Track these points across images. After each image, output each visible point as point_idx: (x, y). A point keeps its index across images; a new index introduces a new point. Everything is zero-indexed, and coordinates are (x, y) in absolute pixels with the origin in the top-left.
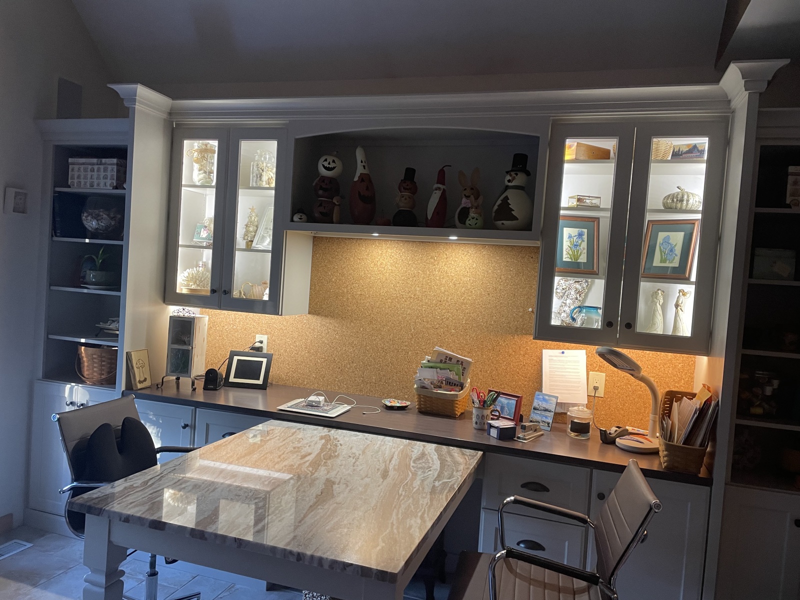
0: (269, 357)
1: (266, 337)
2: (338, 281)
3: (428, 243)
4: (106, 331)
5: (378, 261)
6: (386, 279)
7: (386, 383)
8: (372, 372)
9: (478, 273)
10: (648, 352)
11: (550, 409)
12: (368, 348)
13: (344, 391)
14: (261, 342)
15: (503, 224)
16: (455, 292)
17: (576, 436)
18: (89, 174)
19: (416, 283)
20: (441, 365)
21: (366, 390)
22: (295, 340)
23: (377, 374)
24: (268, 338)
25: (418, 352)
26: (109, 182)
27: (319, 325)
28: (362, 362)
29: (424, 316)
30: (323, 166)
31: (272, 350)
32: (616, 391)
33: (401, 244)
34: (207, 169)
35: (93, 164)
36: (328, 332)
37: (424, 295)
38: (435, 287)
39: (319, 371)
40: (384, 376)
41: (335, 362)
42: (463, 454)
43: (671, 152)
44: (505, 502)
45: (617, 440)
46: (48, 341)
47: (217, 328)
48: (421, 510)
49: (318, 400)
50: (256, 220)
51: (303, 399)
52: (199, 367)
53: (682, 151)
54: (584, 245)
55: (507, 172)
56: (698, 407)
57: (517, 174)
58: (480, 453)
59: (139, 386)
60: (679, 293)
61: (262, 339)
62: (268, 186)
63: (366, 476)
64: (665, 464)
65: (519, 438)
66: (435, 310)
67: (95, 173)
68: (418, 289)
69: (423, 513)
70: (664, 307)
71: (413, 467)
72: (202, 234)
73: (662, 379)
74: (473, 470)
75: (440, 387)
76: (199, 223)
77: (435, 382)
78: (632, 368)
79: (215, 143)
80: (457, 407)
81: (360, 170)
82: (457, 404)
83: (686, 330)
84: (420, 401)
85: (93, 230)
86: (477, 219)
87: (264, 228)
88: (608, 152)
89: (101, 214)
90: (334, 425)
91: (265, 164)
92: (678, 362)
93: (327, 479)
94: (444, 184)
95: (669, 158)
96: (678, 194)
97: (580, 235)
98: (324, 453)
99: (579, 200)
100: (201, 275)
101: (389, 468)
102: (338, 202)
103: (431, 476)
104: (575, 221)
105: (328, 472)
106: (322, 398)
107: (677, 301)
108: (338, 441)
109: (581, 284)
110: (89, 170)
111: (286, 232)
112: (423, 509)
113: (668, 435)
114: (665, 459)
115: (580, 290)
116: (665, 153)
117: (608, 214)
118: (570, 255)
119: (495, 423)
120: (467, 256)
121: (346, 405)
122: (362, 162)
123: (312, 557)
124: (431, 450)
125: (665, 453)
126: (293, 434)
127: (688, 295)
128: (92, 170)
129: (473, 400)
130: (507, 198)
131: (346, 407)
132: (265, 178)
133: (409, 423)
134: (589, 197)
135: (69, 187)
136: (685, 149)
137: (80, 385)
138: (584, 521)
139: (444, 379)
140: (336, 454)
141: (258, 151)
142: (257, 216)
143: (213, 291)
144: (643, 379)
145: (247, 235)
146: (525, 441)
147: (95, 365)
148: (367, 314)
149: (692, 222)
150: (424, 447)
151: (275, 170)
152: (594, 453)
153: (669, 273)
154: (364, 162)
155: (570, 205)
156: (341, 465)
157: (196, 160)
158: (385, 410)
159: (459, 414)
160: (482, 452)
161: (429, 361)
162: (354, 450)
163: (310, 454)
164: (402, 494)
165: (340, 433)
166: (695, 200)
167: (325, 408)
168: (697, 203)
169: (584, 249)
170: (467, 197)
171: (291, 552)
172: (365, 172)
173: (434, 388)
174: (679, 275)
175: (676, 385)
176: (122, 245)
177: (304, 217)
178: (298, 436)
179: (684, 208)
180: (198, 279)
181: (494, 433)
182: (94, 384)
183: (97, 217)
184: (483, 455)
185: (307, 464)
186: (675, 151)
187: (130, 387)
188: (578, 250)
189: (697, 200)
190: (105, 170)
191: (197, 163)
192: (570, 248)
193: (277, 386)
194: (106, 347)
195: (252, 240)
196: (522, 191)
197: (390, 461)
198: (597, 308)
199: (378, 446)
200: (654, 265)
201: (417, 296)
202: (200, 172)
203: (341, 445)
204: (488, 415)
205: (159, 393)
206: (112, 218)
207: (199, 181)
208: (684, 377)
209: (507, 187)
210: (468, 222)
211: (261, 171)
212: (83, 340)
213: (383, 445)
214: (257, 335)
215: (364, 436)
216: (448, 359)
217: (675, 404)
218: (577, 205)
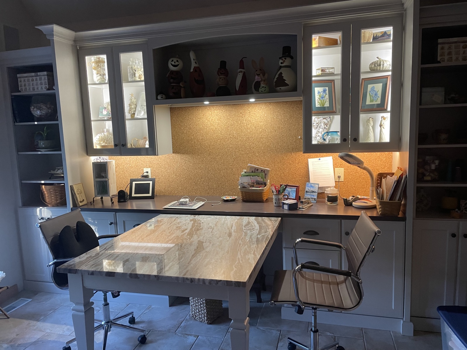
0: (153, 181)
1: (150, 169)
2: (188, 132)
3: (238, 105)
4: (55, 175)
5: (209, 118)
6: (216, 129)
8: (214, 182)
9: (268, 119)
10: (366, 153)
11: (315, 191)
12: (210, 169)
13: (199, 195)
14: (147, 172)
15: (280, 89)
16: (256, 132)
17: (331, 203)
18: (31, 83)
19: (233, 129)
20: (252, 174)
21: (211, 193)
22: (167, 169)
23: (217, 183)
24: (151, 170)
25: (239, 168)
26: (44, 86)
27: (180, 159)
28: (207, 177)
29: (240, 147)
30: (171, 64)
31: (154, 176)
32: (350, 177)
33: (222, 107)
34: (101, 73)
35: (32, 76)
36: (186, 163)
37: (238, 135)
38: (244, 130)
39: (183, 185)
40: (220, 184)
41: (192, 179)
42: (271, 220)
43: (372, 37)
44: (296, 242)
45: (353, 203)
46: (22, 185)
47: (120, 167)
48: (253, 250)
49: (185, 200)
50: (135, 101)
51: (177, 201)
52: (113, 190)
53: (378, 36)
54: (327, 96)
55: (280, 58)
56: (396, 180)
57: (286, 59)
58: (280, 219)
59: (81, 204)
60: (381, 118)
61: (147, 170)
62: (140, 80)
63: (220, 237)
64: (380, 212)
65: (300, 208)
66: (245, 143)
67: (35, 82)
68: (235, 132)
69: (254, 252)
70: (373, 127)
71: (244, 229)
72: (103, 112)
73: (375, 167)
74: (277, 227)
75: (253, 186)
76: (101, 106)
77: (250, 184)
78: (359, 163)
79: (104, 57)
80: (264, 196)
81: (193, 65)
82: (263, 194)
83: (386, 139)
84: (242, 195)
85: (38, 117)
86: (265, 88)
87: (140, 105)
88: (337, 40)
89: (42, 106)
90: (197, 213)
91: (136, 67)
92: (383, 157)
93: (198, 241)
94: (244, 69)
95: (371, 41)
96: (378, 61)
97: (324, 91)
98: (194, 228)
99: (322, 70)
100: (107, 137)
101: (231, 231)
102: (183, 85)
103: (255, 233)
104: (321, 83)
105: (199, 237)
106: (187, 200)
107: (381, 123)
108: (201, 221)
109: (327, 119)
110: (31, 80)
111: (154, 106)
112: (254, 250)
113: (380, 197)
114: (380, 209)
115: (327, 123)
116: (369, 38)
117: (339, 77)
118: (319, 103)
119: (286, 202)
120: (261, 110)
121: (202, 202)
122: (194, 60)
123: (199, 279)
124: (252, 220)
125: (380, 206)
126: (175, 220)
127: (386, 119)
128: (33, 80)
129: (272, 191)
130: (281, 73)
131: (202, 203)
132: (137, 75)
133: (238, 207)
134: (328, 68)
135: (20, 92)
136: (380, 35)
137: (45, 208)
138: (340, 247)
139: (255, 181)
140: (201, 228)
141: (131, 59)
142: (135, 98)
143: (116, 145)
144: (365, 169)
145: (131, 111)
146: (304, 209)
147: (52, 195)
148: (207, 150)
149: (386, 77)
150: (249, 219)
151: (143, 69)
152: (341, 211)
153: (375, 108)
154: (195, 60)
155: (318, 74)
156: (205, 233)
157: (94, 68)
158: (223, 202)
159: (265, 200)
160: (281, 218)
161: (245, 172)
162: (210, 225)
163: (186, 229)
164: (241, 244)
165: (200, 217)
166: (387, 64)
167: (190, 205)
168: (388, 66)
169: (327, 99)
170: (258, 75)
171: (187, 279)
172: (197, 65)
173: (250, 187)
174: (381, 108)
175: (383, 170)
176: (58, 124)
177: (164, 96)
178: (178, 221)
179: (381, 69)
180: (105, 139)
181: (286, 207)
182: (53, 206)
183: (39, 109)
184: (282, 219)
185: (186, 234)
186: (374, 36)
187: (75, 205)
188: (324, 100)
189: (389, 64)
190: (40, 79)
191: (95, 70)
192: (319, 99)
193: (160, 196)
194: (56, 185)
195: (134, 113)
196: (290, 68)
197: (231, 228)
198: (337, 132)
199: (223, 221)
200: (367, 104)
201: (234, 137)
202: (98, 75)
203: (203, 223)
204: (281, 198)
205: (92, 207)
206: (48, 108)
207: (98, 81)
208: (387, 165)
209: (281, 67)
210: (260, 90)
211: (135, 71)
212: (43, 182)
213: (226, 220)
214: (144, 169)
215: (215, 217)
216: (256, 170)
217: (383, 180)
218: (322, 74)
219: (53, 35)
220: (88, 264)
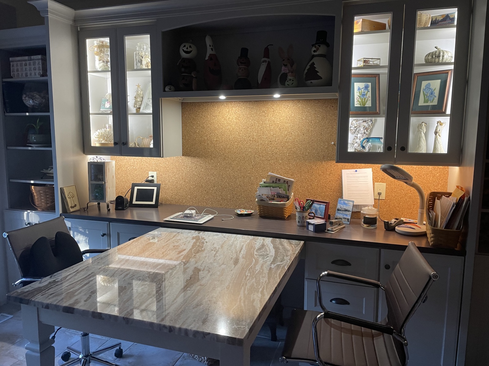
0: (158, 186)
1: (155, 173)
2: (200, 132)
3: (260, 102)
4: (47, 175)
5: (226, 117)
6: (233, 129)
7: (237, 199)
8: (228, 192)
9: (295, 120)
10: (415, 166)
11: (349, 209)
12: (224, 176)
13: (210, 206)
14: (153, 177)
15: (311, 82)
16: (280, 135)
17: (368, 226)
18: (24, 67)
19: (254, 130)
20: (274, 185)
21: (225, 204)
22: (175, 174)
23: (231, 194)
24: (157, 174)
25: (258, 177)
26: (37, 72)
27: (190, 163)
28: (221, 186)
29: (260, 152)
30: (183, 50)
31: (160, 181)
32: (394, 195)
33: (242, 104)
34: (104, 59)
35: (26, 60)
36: (197, 167)
37: (259, 138)
38: (267, 132)
39: (192, 193)
40: (236, 194)
41: (203, 187)
42: (291, 243)
43: (430, 22)
44: (321, 275)
45: (396, 227)
46: (10, 183)
47: (123, 169)
48: (261, 287)
49: (191, 213)
50: (141, 93)
51: (182, 213)
52: (111, 195)
53: (438, 20)
54: (369, 94)
55: (313, 45)
56: (455, 202)
57: (320, 46)
58: (302, 242)
59: (72, 210)
60: (437, 123)
61: (153, 174)
62: (147, 68)
63: (223, 264)
64: (432, 243)
65: (328, 230)
66: (267, 147)
67: (28, 67)
68: (255, 134)
69: (263, 289)
70: (426, 135)
71: (256, 255)
72: (106, 105)
73: (425, 184)
74: (298, 254)
75: (273, 199)
76: (104, 98)
77: (270, 196)
78: (406, 178)
79: (107, 40)
80: (285, 212)
81: (209, 52)
82: (285, 210)
84: (260, 210)
85: (31, 107)
86: (293, 81)
87: (147, 98)
88: (385, 25)
89: (35, 95)
90: (202, 229)
91: (143, 53)
92: (437, 172)
93: (195, 267)
94: (268, 58)
95: (429, 26)
96: (436, 52)
97: (366, 87)
98: (195, 249)
99: (365, 61)
100: (107, 133)
101: (239, 257)
102: (195, 75)
103: (269, 260)
104: (363, 77)
105: (196, 263)
106: (193, 212)
107: (436, 129)
108: (205, 240)
109: (367, 122)
110: (23, 64)
111: (161, 99)
112: (263, 286)
113: (433, 222)
114: (432, 239)
115: (367, 127)
116: (426, 23)
117: (386, 71)
118: (359, 102)
119: (312, 221)
120: (288, 108)
121: (211, 215)
122: (210, 46)
123: (180, 329)
124: (268, 242)
125: (432, 235)
126: (174, 237)
127: (444, 125)
128: (26, 65)
129: (296, 207)
130: (313, 64)
131: (211, 217)
132: (144, 62)
133: (253, 224)
134: (372, 59)
135: (12, 78)
136: (441, 19)
137: (33, 211)
138: (377, 286)
139: (276, 194)
140: (203, 249)
141: (138, 44)
142: (142, 90)
143: (115, 143)
144: (413, 185)
145: (136, 104)
146: (333, 232)
147: (42, 198)
148: (222, 154)
149: (446, 72)
150: (264, 240)
151: (150, 57)
152: (380, 238)
153: (429, 110)
154: (211, 45)
155: (358, 66)
156: (206, 257)
157: (96, 53)
158: (237, 217)
159: (287, 217)
160: (304, 242)
161: (264, 182)
162: (215, 246)
163: (185, 250)
164: (248, 275)
165: (206, 234)
166: (448, 55)
167: (196, 218)
168: (450, 58)
169: (369, 97)
170: (285, 65)
171: (164, 326)
172: (213, 53)
173: (269, 200)
174: (438, 110)
175: (435, 188)
176: (49, 116)
177: (172, 88)
178: (177, 238)
179: (441, 61)
180: (106, 136)
181: (311, 228)
182: (43, 210)
183: (32, 98)
184: (304, 244)
185: (183, 256)
186: (433, 20)
187: (65, 211)
188: (365, 98)
189: (450, 56)
190: (34, 64)
191: (97, 55)
192: (360, 97)
193: (166, 205)
194: (49, 186)
195: (140, 107)
196: (325, 58)
197: (240, 252)
198: (379, 138)
199: (232, 241)
200: (419, 105)
201: (254, 139)
202: (100, 62)
203: (206, 242)
204: (306, 216)
205: (86, 214)
206: (42, 98)
207: (100, 68)
208: (440, 182)
209: (313, 56)
210: (286, 83)
211: (141, 58)
212: (32, 182)
213: (235, 241)
214: (149, 172)
215: (223, 235)
216: (277, 180)
217: (437, 202)
218: (364, 65)
219: (47, 11)
220: (47, 292)
